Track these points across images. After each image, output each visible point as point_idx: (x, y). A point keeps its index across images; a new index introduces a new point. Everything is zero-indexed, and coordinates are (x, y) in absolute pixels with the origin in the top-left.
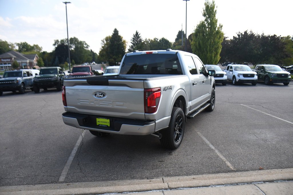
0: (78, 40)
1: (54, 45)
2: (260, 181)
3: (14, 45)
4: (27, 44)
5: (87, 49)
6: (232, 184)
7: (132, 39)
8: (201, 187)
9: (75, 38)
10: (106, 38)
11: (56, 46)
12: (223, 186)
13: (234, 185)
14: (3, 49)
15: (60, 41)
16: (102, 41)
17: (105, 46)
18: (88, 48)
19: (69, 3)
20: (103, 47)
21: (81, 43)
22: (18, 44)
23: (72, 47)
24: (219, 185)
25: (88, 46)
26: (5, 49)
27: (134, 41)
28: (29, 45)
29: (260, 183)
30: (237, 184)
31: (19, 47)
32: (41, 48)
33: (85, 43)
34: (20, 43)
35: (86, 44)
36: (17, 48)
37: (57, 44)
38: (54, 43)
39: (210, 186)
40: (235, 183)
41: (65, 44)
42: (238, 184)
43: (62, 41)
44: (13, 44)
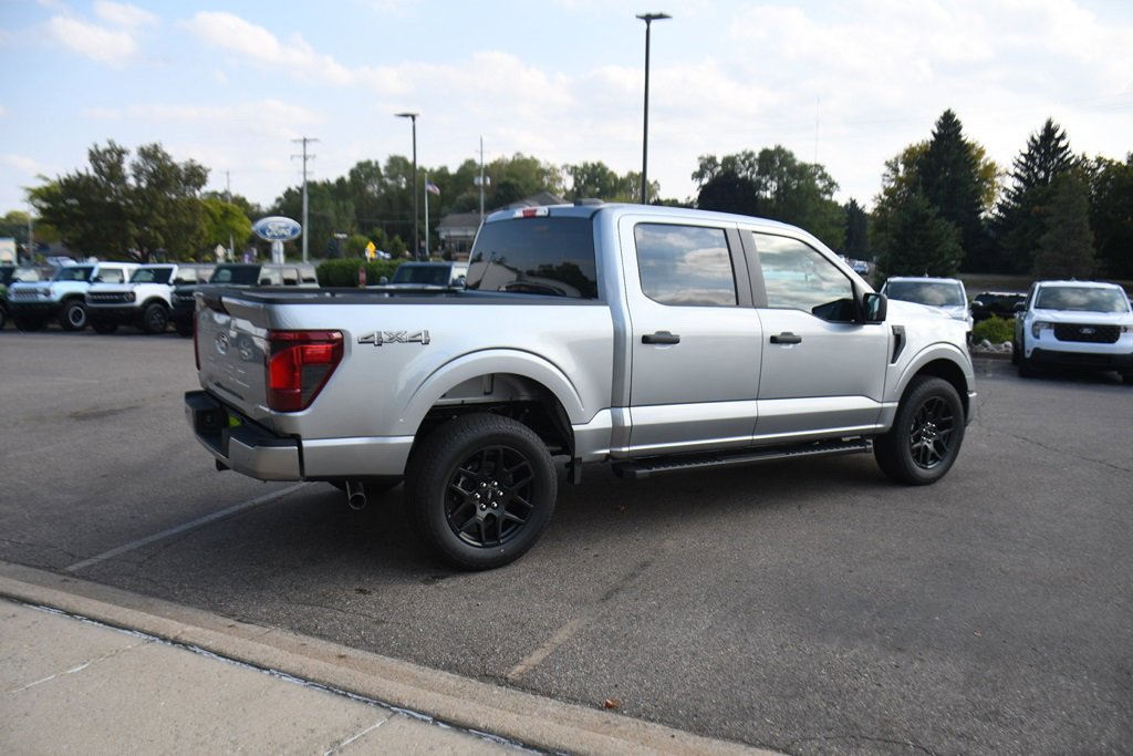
0: (794, 161)
1: (699, 175)
2: (424, 713)
3: (560, 174)
4: (604, 170)
5: (827, 197)
6: (330, 688)
7: (1023, 159)
8: (245, 663)
9: (779, 151)
10: (907, 152)
11: (705, 181)
12: (302, 683)
13: (336, 693)
14: (522, 185)
15: (719, 161)
16: (888, 164)
17: (899, 188)
18: (831, 194)
19: (661, 16)
20: (888, 192)
21: (803, 172)
22: (574, 171)
23: (766, 189)
24: (295, 676)
25: (832, 184)
26: (527, 186)
27: (1027, 168)
28: (612, 173)
29: (417, 719)
30: (346, 693)
31: (577, 182)
32: (655, 187)
33: (820, 173)
34: (580, 165)
35: (824, 177)
36: (569, 183)
37: (708, 174)
38: (697, 169)
39: (268, 669)
40: (340, 689)
41: (740, 176)
42: (350, 694)
43: (729, 161)
44: (554, 170)
